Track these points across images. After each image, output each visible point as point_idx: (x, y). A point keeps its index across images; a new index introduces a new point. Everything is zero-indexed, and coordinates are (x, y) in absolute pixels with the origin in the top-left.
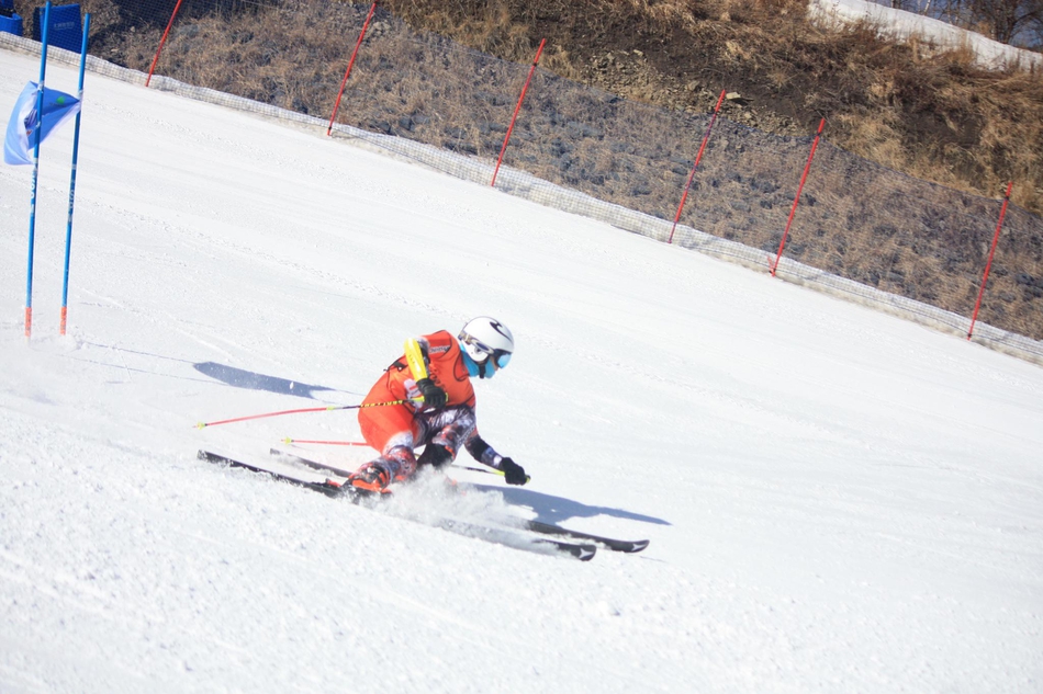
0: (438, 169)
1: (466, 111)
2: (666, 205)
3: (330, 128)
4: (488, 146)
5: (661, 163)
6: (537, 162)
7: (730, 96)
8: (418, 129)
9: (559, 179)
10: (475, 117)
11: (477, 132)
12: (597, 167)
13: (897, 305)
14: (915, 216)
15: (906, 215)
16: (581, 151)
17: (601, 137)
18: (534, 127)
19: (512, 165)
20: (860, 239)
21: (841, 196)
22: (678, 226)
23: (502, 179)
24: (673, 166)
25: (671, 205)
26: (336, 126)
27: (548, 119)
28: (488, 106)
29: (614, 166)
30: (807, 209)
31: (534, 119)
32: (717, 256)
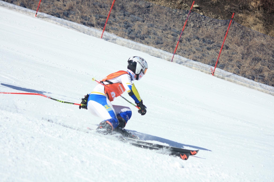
0: (80, 31)
1: (90, 10)
2: (169, 48)
3: (36, 14)
4: (99, 24)
5: (167, 32)
6: (118, 31)
7: (194, 6)
8: (71, 16)
9: (127, 37)
10: (93, 12)
11: (94, 18)
12: (142, 33)
13: (263, 87)
14: (269, 54)
15: (265, 54)
16: (136, 26)
17: (144, 21)
18: (117, 17)
19: (108, 32)
20: (246, 63)
21: (239, 46)
22: (175, 55)
23: (105, 35)
24: (172, 33)
25: (171, 48)
26: (39, 13)
27: (123, 14)
28: (99, 8)
29: (149, 32)
30: (226, 51)
31: (117, 14)
32: (190, 67)
